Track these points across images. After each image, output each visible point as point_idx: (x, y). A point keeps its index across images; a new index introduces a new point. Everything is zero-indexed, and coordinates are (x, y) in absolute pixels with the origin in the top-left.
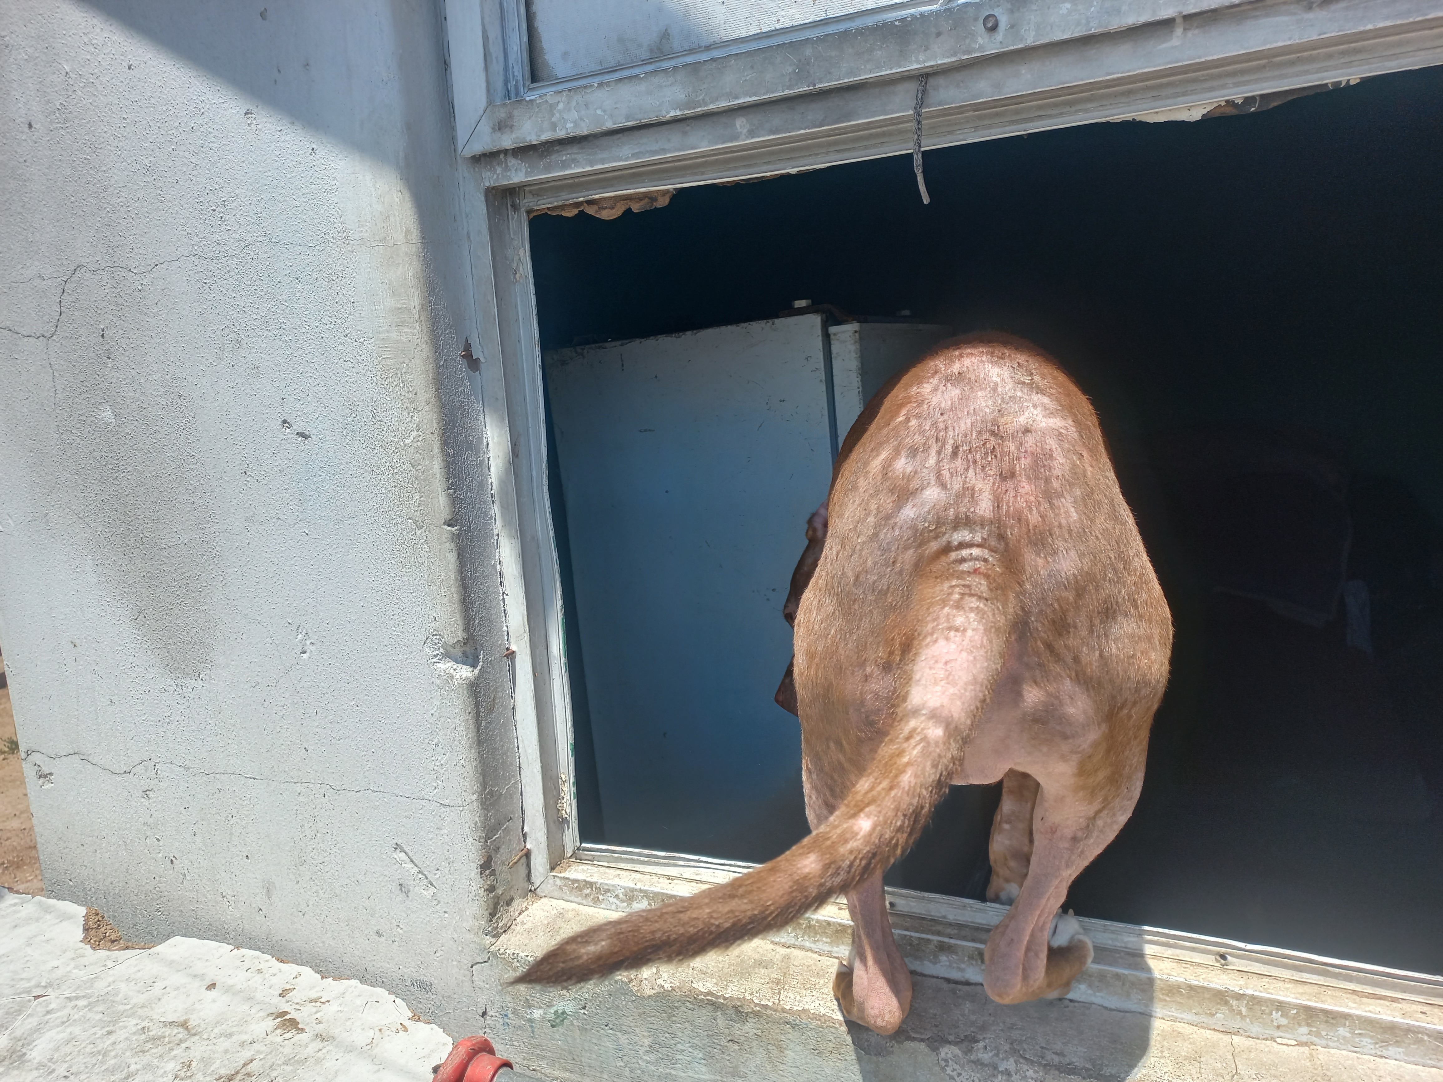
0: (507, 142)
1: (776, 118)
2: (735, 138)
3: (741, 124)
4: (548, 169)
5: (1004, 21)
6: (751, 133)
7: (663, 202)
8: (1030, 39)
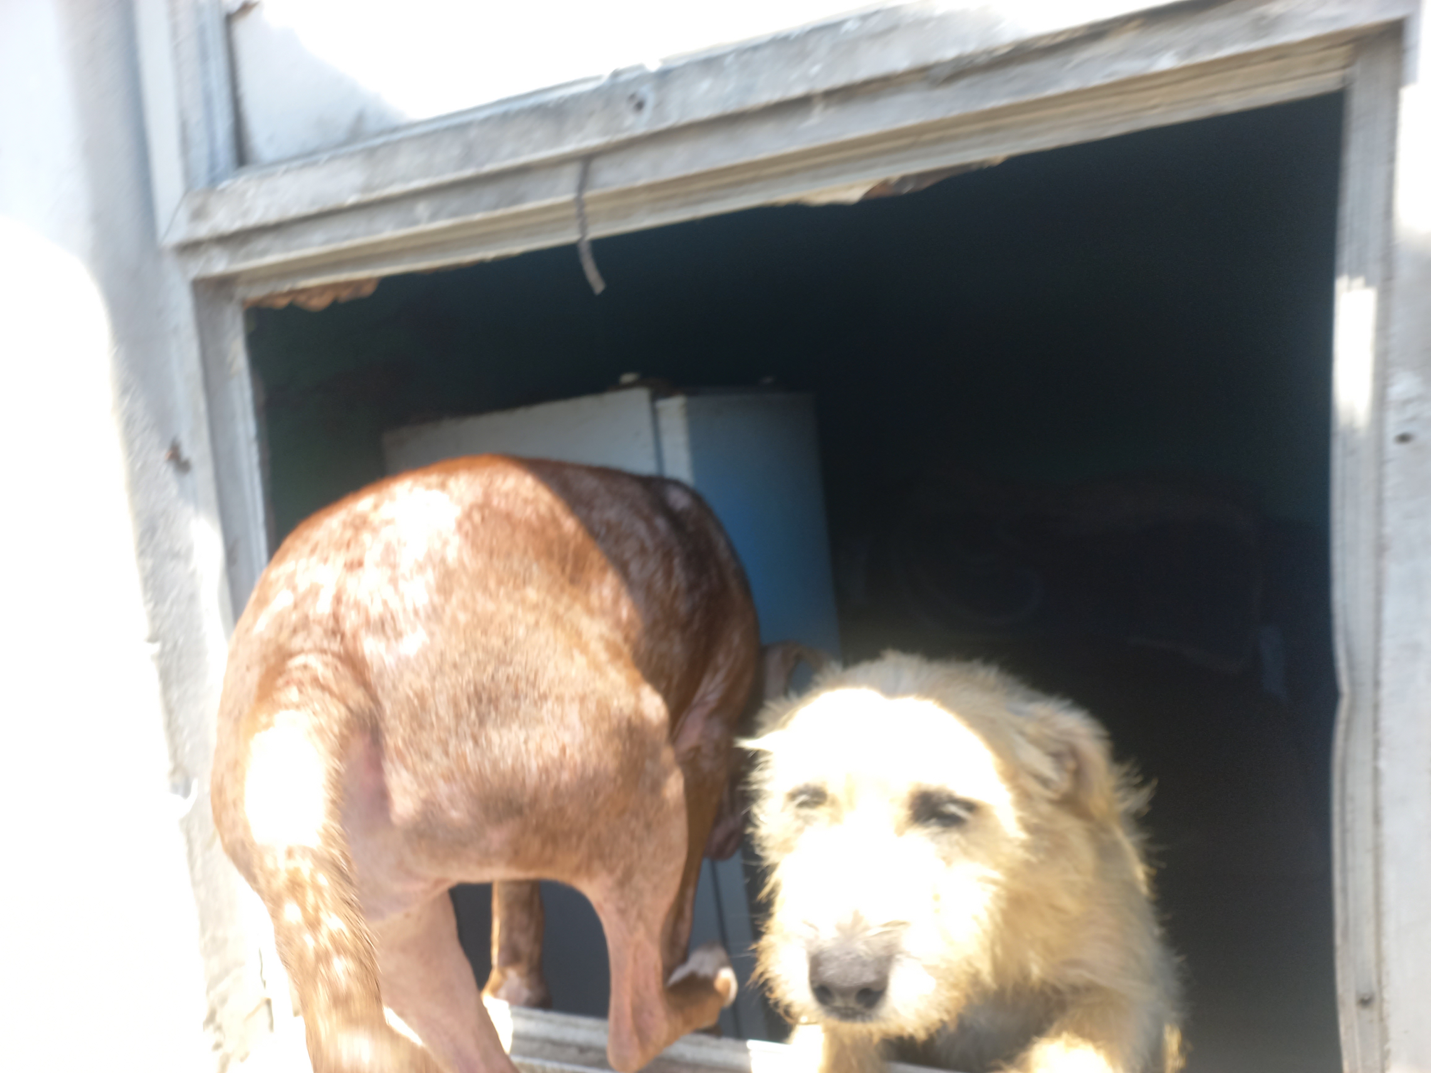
0: (203, 230)
1: (455, 202)
2: (416, 222)
3: (422, 208)
4: (248, 257)
5: (651, 101)
6: (433, 217)
7: (368, 290)
8: (674, 118)
